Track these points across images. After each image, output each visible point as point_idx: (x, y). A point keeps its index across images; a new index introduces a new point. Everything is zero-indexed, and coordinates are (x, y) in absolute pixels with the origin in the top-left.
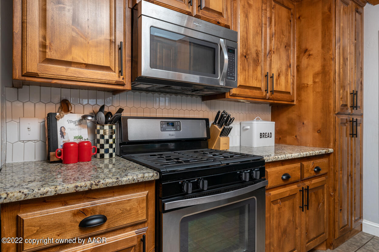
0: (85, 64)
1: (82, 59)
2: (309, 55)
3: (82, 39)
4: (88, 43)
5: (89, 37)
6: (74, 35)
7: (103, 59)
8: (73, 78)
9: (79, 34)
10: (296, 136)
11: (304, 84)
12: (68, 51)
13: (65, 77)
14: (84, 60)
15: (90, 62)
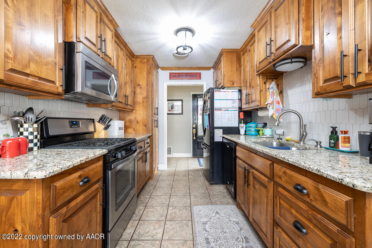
0: (39, 77)
1: (37, 73)
2: (141, 88)
3: (37, 58)
4: (41, 61)
5: (42, 57)
6: (31, 53)
7: (51, 75)
8: (23, 85)
9: (35, 53)
10: (134, 129)
11: (138, 102)
12: (28, 66)
13: (25, 85)
14: (38, 74)
15: (43, 77)
